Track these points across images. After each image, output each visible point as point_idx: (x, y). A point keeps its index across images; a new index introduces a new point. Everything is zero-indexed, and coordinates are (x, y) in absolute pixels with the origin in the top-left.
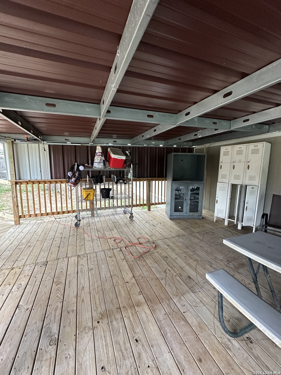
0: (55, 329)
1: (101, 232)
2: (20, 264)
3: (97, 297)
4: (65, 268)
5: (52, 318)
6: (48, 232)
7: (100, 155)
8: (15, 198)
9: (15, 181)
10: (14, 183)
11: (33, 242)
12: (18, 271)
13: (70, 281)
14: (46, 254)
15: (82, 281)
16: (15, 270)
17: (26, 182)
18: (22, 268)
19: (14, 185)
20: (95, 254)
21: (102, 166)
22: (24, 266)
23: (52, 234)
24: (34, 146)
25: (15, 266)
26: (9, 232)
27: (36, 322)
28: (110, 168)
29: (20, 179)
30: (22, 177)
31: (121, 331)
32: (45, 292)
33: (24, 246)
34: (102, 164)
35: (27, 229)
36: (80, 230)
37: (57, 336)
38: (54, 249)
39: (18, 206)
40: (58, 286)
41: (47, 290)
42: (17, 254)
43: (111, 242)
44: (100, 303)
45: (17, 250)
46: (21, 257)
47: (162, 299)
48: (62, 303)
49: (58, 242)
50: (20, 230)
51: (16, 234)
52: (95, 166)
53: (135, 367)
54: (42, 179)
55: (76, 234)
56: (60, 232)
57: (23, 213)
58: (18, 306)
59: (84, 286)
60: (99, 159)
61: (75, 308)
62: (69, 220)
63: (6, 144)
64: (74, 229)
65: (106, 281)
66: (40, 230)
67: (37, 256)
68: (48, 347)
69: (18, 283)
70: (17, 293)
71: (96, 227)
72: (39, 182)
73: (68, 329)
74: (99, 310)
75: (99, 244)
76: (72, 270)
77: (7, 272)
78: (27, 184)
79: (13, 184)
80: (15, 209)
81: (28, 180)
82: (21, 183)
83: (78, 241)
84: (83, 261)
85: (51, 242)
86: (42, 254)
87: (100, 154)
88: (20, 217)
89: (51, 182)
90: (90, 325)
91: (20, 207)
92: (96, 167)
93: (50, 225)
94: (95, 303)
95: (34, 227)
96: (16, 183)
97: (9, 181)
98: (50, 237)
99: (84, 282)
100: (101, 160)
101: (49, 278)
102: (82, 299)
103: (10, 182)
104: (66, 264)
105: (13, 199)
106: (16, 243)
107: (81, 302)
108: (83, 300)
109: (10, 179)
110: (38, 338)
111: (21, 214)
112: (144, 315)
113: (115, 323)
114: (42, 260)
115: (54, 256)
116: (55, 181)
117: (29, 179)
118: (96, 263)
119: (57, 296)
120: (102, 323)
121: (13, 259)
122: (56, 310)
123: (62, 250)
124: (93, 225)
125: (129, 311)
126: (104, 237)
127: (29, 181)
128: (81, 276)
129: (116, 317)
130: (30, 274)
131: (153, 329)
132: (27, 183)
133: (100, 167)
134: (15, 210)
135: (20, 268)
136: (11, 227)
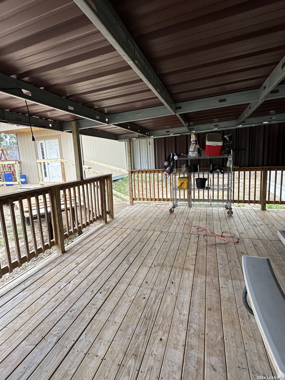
0: (131, 260)
1: (189, 220)
2: (126, 227)
3: (161, 256)
4: (149, 236)
5: (132, 255)
6: (148, 213)
7: (194, 144)
9: (131, 170)
10: (130, 172)
11: (137, 217)
12: (124, 230)
13: (149, 243)
14: (142, 226)
15: (156, 246)
16: (122, 229)
18: (126, 229)
19: (130, 174)
20: (174, 234)
22: (128, 228)
23: (151, 214)
24: (143, 141)
25: (123, 227)
26: (125, 208)
27: (124, 254)
28: (205, 156)
29: (134, 169)
30: (135, 167)
31: (166, 275)
32: (133, 244)
33: (131, 218)
34: (196, 153)
35: (137, 209)
36: (173, 216)
37: (131, 263)
38: (148, 224)
39: (132, 191)
40: (141, 243)
41: (135, 243)
42: (126, 222)
43: (194, 229)
44: (161, 259)
45: (127, 220)
46: (128, 224)
48: (139, 251)
49: (152, 220)
50: (132, 208)
51: (129, 211)
53: (164, 290)
54: (148, 169)
55: (168, 218)
56: (157, 214)
57: (135, 196)
58: (118, 245)
59: (156, 248)
60: (193, 147)
61: (145, 256)
62: (168, 207)
63: (126, 142)
64: (168, 214)
65: (173, 251)
66: (144, 211)
67: (136, 225)
68: (126, 264)
69: (122, 235)
70: (120, 239)
71: (187, 216)
72: (146, 172)
73: (137, 262)
74: (159, 262)
75: (182, 229)
76: (153, 238)
77: (119, 229)
81: (138, 170)
82: (135, 172)
83: (167, 222)
84: (163, 236)
85: (147, 220)
86: (139, 225)
87: (194, 142)
88: (133, 199)
89: (155, 172)
90: (150, 265)
91: (134, 192)
92: (190, 156)
93: (152, 208)
94: (158, 258)
95: (141, 208)
96: (132, 172)
97: (127, 170)
98: (149, 217)
99: (157, 246)
101: (138, 238)
102: (151, 254)
104: (151, 234)
105: (129, 184)
106: (127, 216)
107: (150, 254)
108: (152, 254)
110: (123, 260)
112: (186, 276)
113: (164, 271)
114: (138, 228)
115: (146, 228)
116: (158, 171)
117: (140, 169)
118: (172, 239)
119: (139, 248)
120: (157, 268)
121: (123, 223)
122: (135, 253)
123: (153, 225)
124: (186, 214)
125: (178, 269)
126: (190, 225)
128: (157, 243)
129: (167, 269)
130: (129, 233)
131: (188, 284)
132: (139, 172)
134: (130, 193)
135: (125, 229)
136: (127, 206)
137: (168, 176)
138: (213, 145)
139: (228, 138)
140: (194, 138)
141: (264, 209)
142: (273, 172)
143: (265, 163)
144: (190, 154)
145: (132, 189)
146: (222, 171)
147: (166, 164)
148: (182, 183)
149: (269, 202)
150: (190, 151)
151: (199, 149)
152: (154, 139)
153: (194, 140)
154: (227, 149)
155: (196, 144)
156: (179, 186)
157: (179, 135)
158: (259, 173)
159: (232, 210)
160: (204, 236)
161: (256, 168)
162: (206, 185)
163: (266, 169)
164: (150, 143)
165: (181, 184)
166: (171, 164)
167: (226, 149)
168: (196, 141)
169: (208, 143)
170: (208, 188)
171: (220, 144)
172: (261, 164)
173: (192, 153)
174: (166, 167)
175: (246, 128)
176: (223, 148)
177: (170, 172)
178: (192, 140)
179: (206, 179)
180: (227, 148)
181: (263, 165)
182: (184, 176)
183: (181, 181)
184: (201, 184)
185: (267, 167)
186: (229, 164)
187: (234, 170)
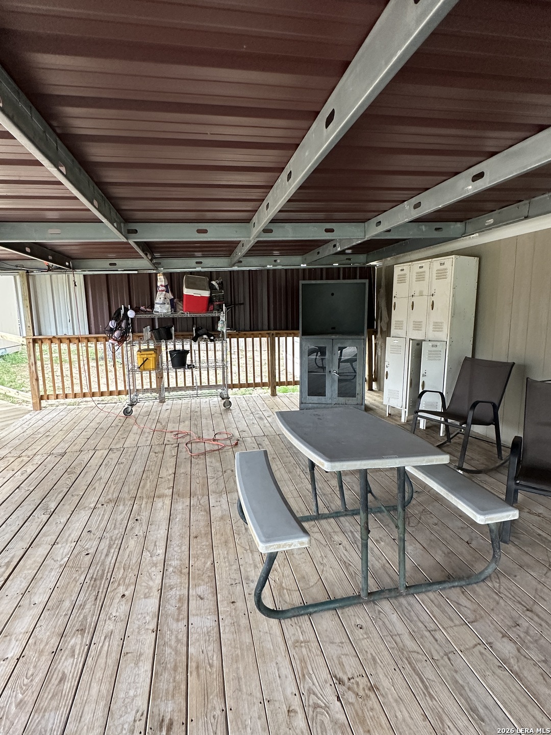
0: (53, 506)
1: (161, 424)
2: (30, 453)
3: (113, 487)
4: (86, 461)
5: (54, 498)
6: (79, 422)
7: (163, 291)
8: (32, 365)
9: (32, 337)
10: (31, 341)
11: (54, 432)
12: (26, 459)
13: (87, 472)
14: (67, 446)
15: (103, 473)
16: (22, 458)
17: (49, 339)
18: (32, 457)
19: (31, 344)
20: (135, 449)
21: (168, 309)
22: (35, 455)
23: (84, 424)
24: (60, 278)
25: (23, 454)
26: (23, 418)
27: (35, 500)
28: (183, 312)
29: (40, 334)
30: (43, 331)
31: (124, 513)
32: (52, 479)
33: (40, 435)
34: (168, 306)
35: (51, 416)
36: (131, 420)
37: (52, 510)
38: (81, 440)
39: (37, 380)
40: (70, 475)
41: (56, 478)
42: (28, 443)
43: (170, 437)
44: (114, 492)
45: (30, 439)
46: (33, 447)
47: (195, 495)
48: (68, 489)
49: (90, 433)
50: (39, 417)
51: (33, 422)
52: (156, 310)
53: (123, 534)
54: (74, 334)
55: (120, 425)
56: (98, 422)
57: (45, 391)
58: (18, 488)
59: (103, 477)
60: (162, 297)
61: (82, 493)
62: (119, 406)
63: (18, 277)
64: (121, 418)
65: (134, 475)
66: (68, 418)
67: (54, 446)
68: (41, 515)
69: (23, 469)
70: (19, 477)
71: (157, 417)
72: (70, 340)
73: (67, 507)
74: (110, 496)
75: (150, 438)
76: (95, 462)
77: (13, 459)
78: (52, 342)
79: (29, 343)
80: (34, 383)
81: (51, 336)
82: (42, 341)
83: (120, 433)
84: (114, 456)
85: (79, 433)
86: (62, 444)
87: (164, 288)
88: (41, 398)
89: (88, 340)
90: (93, 505)
91: (41, 382)
92: (158, 312)
93: (86, 412)
94: (108, 491)
95: (61, 414)
96: (35, 341)
97: (23, 337)
98: (81, 428)
99: (104, 474)
100: (166, 298)
101: (62, 467)
102: (93, 487)
103: (24, 339)
104: (90, 456)
105: (30, 367)
106: (29, 432)
107: (91, 489)
108: (95, 488)
109: (25, 335)
110: (33, 510)
111: (42, 393)
112: (160, 505)
113: (121, 508)
114: (59, 450)
115: (77, 448)
116: (95, 338)
117: (54, 334)
118: (131, 458)
119: (66, 483)
120: (107, 506)
121: (22, 447)
122: (59, 493)
123: (91, 442)
124: (155, 414)
125: (145, 500)
126: (163, 432)
127: (54, 337)
128: (103, 469)
129: (126, 502)
130: (40, 463)
131: (161, 515)
132: (51, 340)
133: (165, 311)
134: (33, 385)
135: (29, 457)
136: (27, 413)
137: (118, 346)
138: (195, 295)
139: (217, 286)
140: (162, 281)
141: (274, 394)
142: (282, 339)
143: (272, 326)
144: (157, 308)
145: (37, 377)
146: (212, 338)
147: (112, 324)
148: (146, 360)
149: (281, 384)
150: (157, 303)
151: (171, 300)
152: (85, 276)
153: (163, 284)
154: (217, 303)
155: (167, 291)
156: (141, 366)
157: (136, 272)
158: (264, 340)
159: (230, 400)
160: (186, 444)
161: (260, 334)
162: (188, 362)
163: (273, 334)
164: (75, 283)
165: (144, 362)
166: (123, 325)
167: (215, 303)
168: (166, 286)
169: (186, 291)
170: (191, 367)
171: (206, 294)
172: (266, 327)
173: (162, 308)
174: (112, 331)
175: (243, 271)
176: (210, 300)
177: (122, 339)
178: (159, 284)
179: (187, 352)
180: (216, 301)
181: (269, 329)
182: (148, 346)
183: (143, 356)
184: (179, 359)
185: (274, 332)
186: (222, 327)
187: (230, 336)
